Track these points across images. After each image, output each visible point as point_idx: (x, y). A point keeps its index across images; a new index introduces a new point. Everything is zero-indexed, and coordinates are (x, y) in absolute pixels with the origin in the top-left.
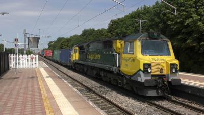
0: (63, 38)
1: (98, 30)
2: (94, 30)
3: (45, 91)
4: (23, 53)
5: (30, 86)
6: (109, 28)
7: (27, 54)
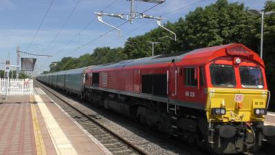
0: (69, 58)
1: (114, 50)
2: (109, 48)
3: (36, 114)
4: (15, 77)
5: (21, 110)
6: (125, 48)
7: (20, 78)
